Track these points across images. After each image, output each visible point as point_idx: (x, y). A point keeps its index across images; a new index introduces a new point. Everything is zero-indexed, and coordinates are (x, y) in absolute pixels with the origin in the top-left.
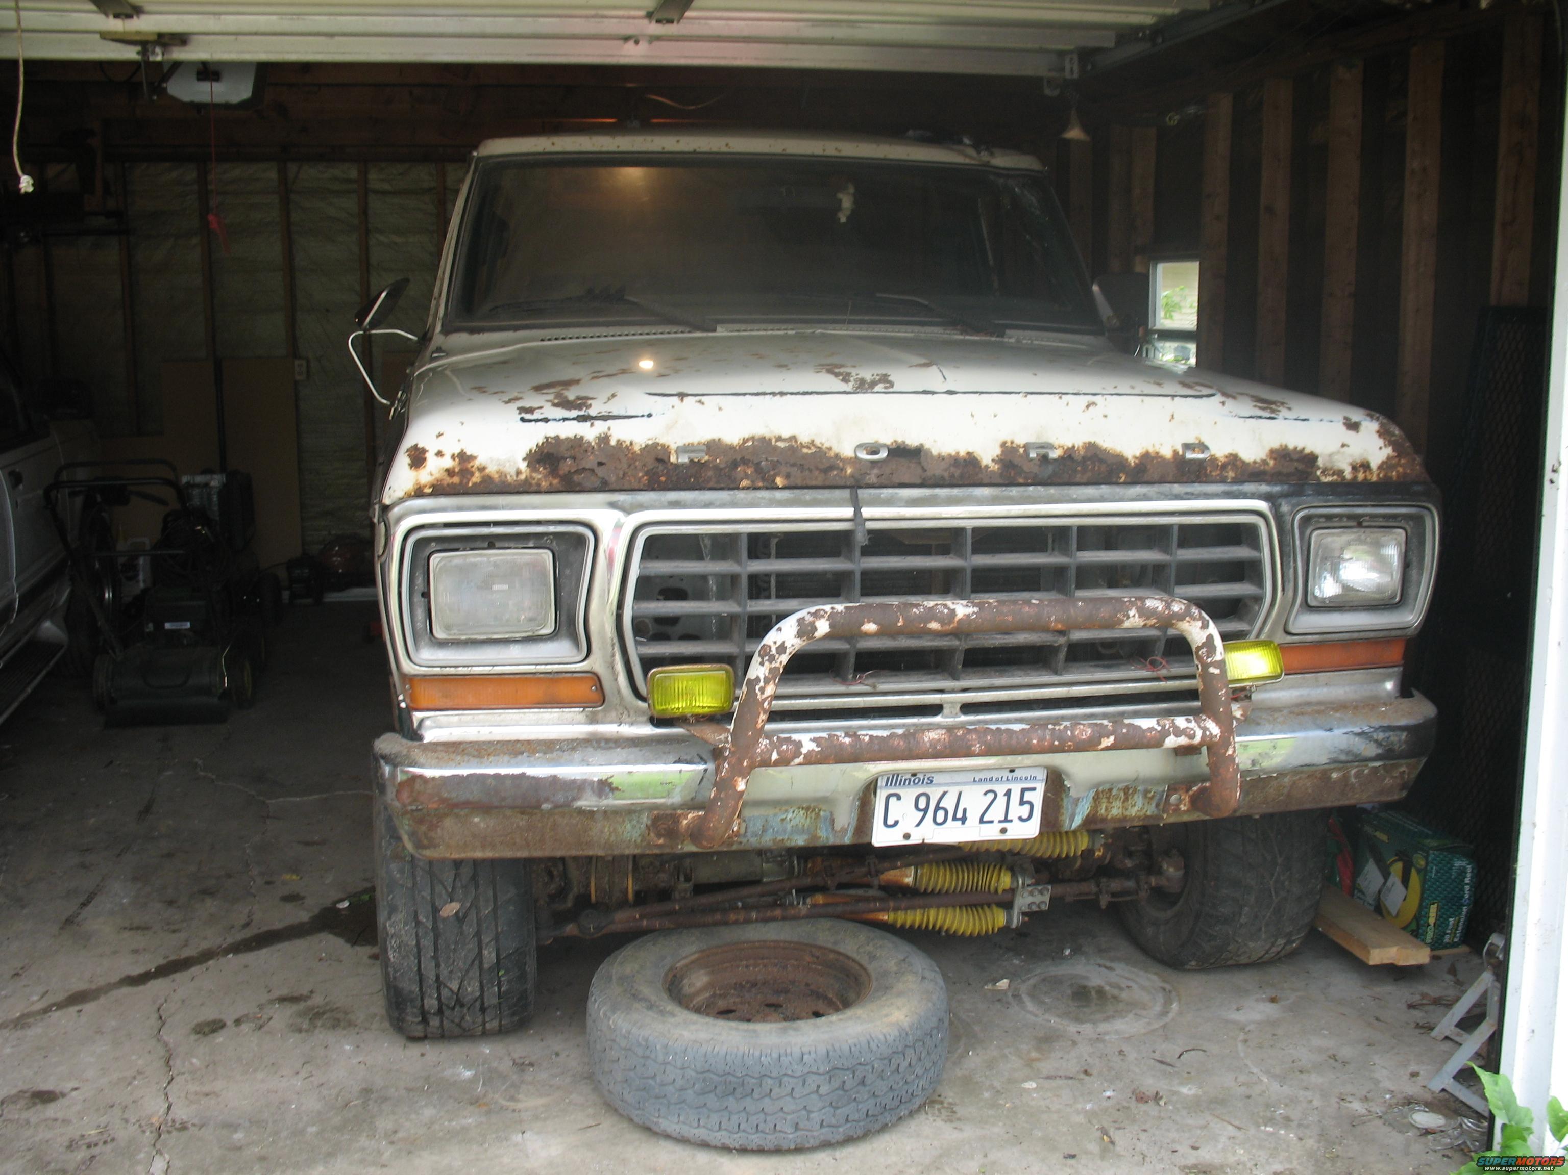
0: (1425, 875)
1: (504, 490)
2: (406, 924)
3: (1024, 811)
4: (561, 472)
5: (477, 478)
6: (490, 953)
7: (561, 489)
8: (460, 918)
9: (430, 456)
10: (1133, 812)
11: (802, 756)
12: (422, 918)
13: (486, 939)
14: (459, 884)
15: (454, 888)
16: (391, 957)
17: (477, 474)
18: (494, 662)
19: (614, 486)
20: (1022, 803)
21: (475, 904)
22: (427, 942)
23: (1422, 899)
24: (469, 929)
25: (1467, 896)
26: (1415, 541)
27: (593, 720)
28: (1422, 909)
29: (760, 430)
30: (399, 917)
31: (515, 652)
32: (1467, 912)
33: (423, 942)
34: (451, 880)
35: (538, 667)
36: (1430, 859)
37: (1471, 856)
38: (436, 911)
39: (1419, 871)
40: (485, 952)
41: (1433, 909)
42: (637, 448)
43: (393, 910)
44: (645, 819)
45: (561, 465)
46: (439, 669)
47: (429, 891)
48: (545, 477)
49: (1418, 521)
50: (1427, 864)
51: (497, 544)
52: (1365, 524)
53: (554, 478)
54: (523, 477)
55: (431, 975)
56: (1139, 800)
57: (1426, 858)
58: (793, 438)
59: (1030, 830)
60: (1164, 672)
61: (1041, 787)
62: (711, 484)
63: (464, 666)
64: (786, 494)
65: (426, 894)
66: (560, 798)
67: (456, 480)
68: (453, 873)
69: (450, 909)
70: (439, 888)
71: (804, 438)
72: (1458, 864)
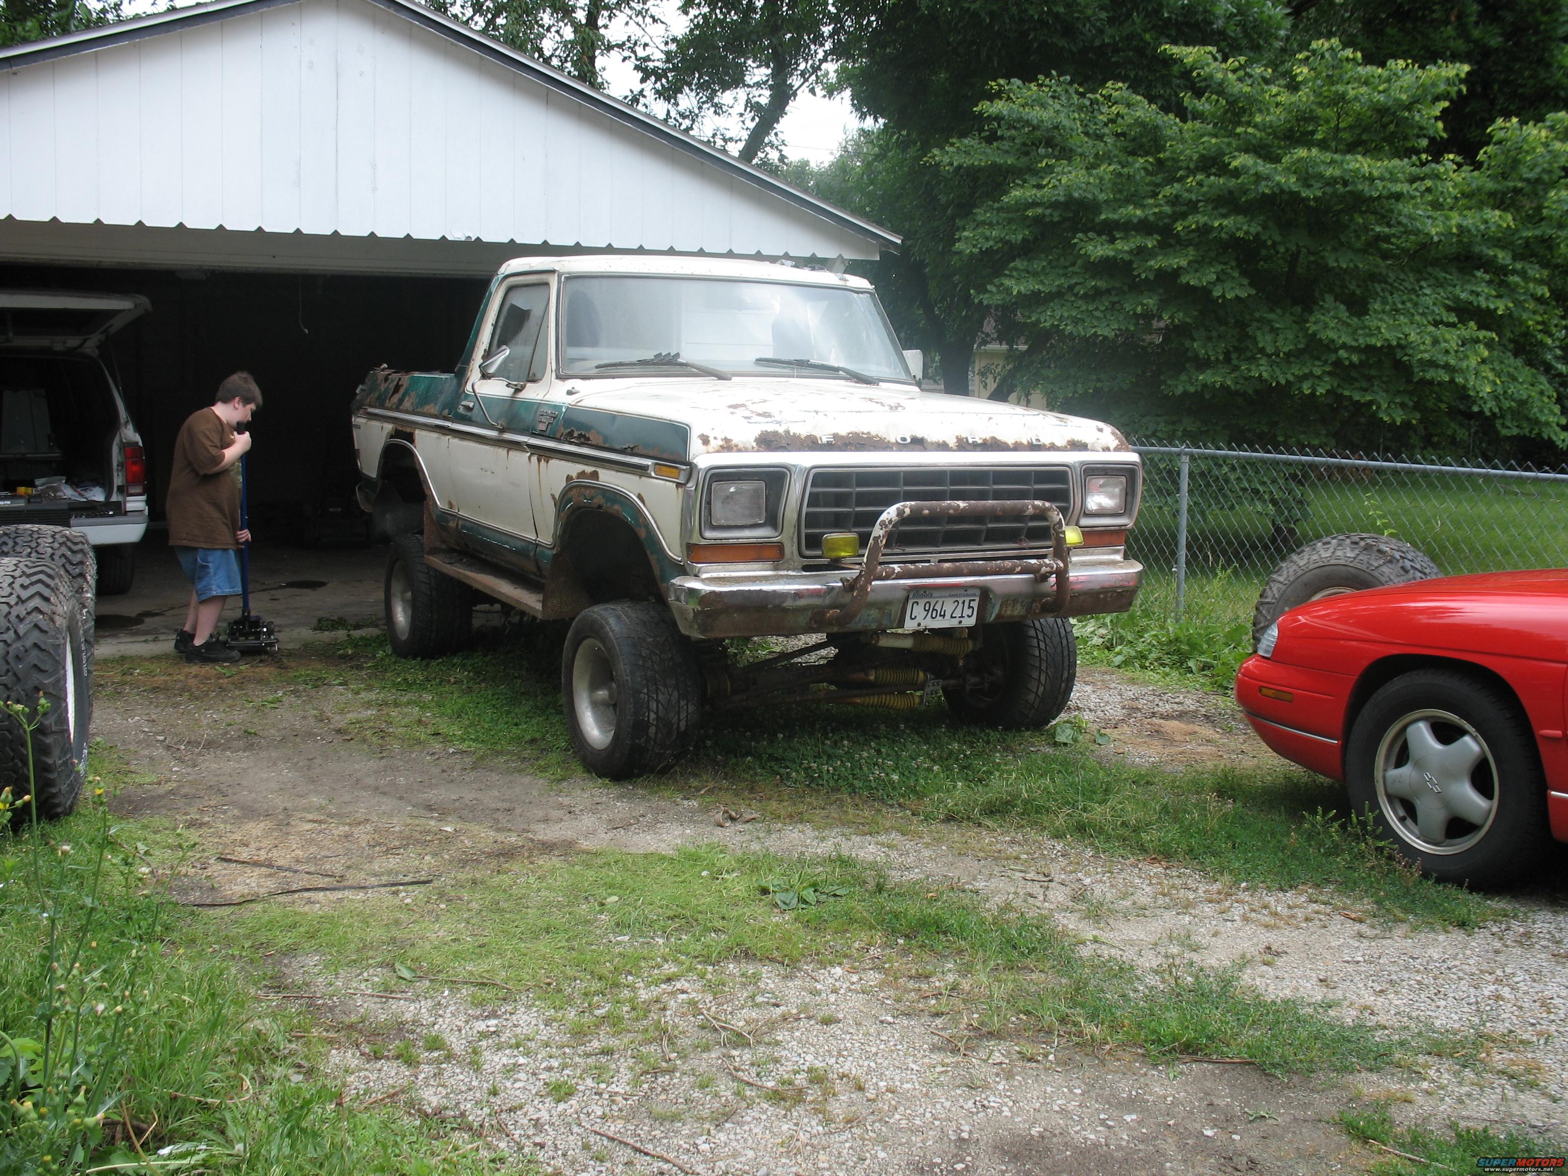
3: (969, 612)
4: (772, 448)
9: (711, 439)
10: (1016, 613)
11: (895, 574)
17: (734, 448)
18: (738, 537)
20: (969, 607)
26: (1129, 491)
27: (775, 569)
29: (854, 429)
31: (747, 533)
35: (758, 540)
42: (802, 437)
44: (809, 614)
45: (771, 444)
46: (713, 541)
48: (765, 449)
49: (1132, 472)
51: (742, 478)
52: (1109, 473)
54: (755, 449)
56: (1019, 607)
58: (869, 433)
59: (971, 622)
60: (1025, 545)
61: (977, 599)
63: (725, 539)
66: (777, 602)
67: (725, 450)
71: (873, 433)
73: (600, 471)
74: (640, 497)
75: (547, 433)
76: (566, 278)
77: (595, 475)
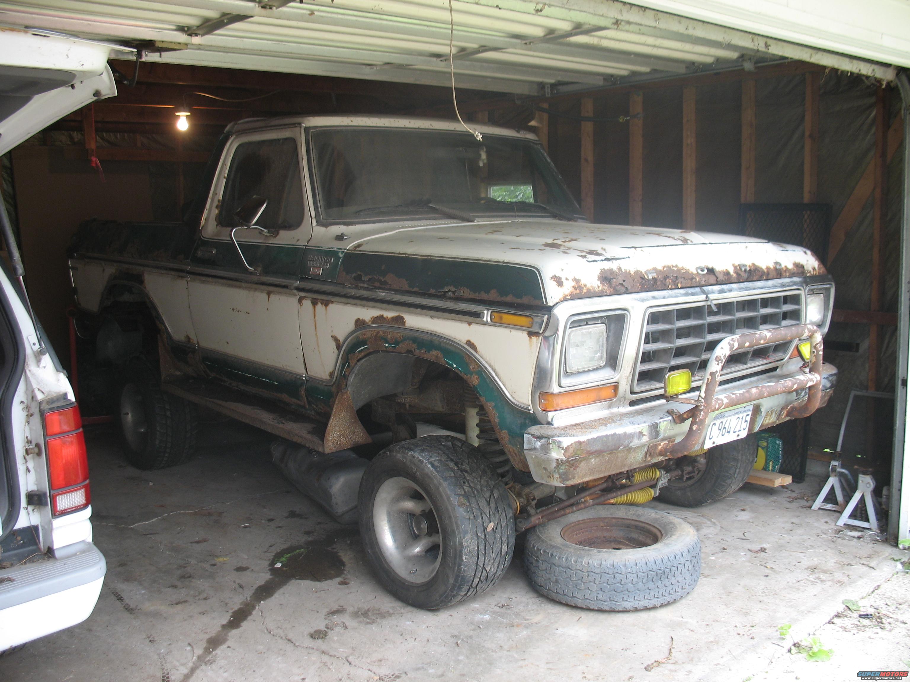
0: (767, 450)
1: (594, 296)
2: (473, 539)
3: (745, 426)
4: (613, 286)
5: (585, 290)
6: (505, 547)
7: (614, 293)
8: (494, 530)
9: (564, 281)
10: (771, 421)
11: (724, 405)
12: (479, 534)
13: (504, 539)
14: (491, 513)
15: (490, 515)
16: (464, 559)
17: (584, 288)
18: (587, 382)
19: (630, 291)
20: (745, 421)
21: (499, 523)
22: (482, 547)
23: (766, 460)
24: (498, 536)
25: (780, 456)
28: (767, 463)
30: (469, 536)
31: (592, 376)
32: (781, 463)
33: (480, 547)
34: (488, 512)
35: (601, 382)
36: (769, 441)
37: (780, 438)
38: (485, 529)
39: (763, 448)
40: (503, 546)
41: (771, 463)
42: (632, 273)
43: (466, 532)
44: (646, 449)
45: (612, 282)
46: (568, 388)
47: (481, 519)
48: (608, 287)
49: (828, 290)
50: (768, 444)
51: (589, 323)
52: (815, 293)
53: (611, 288)
54: (600, 288)
55: (481, 564)
56: (773, 415)
57: (767, 442)
59: (745, 434)
60: (773, 359)
61: (751, 414)
62: (660, 288)
63: (577, 385)
64: (682, 291)
65: (480, 520)
67: (578, 291)
68: (488, 507)
69: (491, 526)
70: (484, 516)
72: (778, 442)
73: (406, 316)
74: (470, 344)
75: (323, 278)
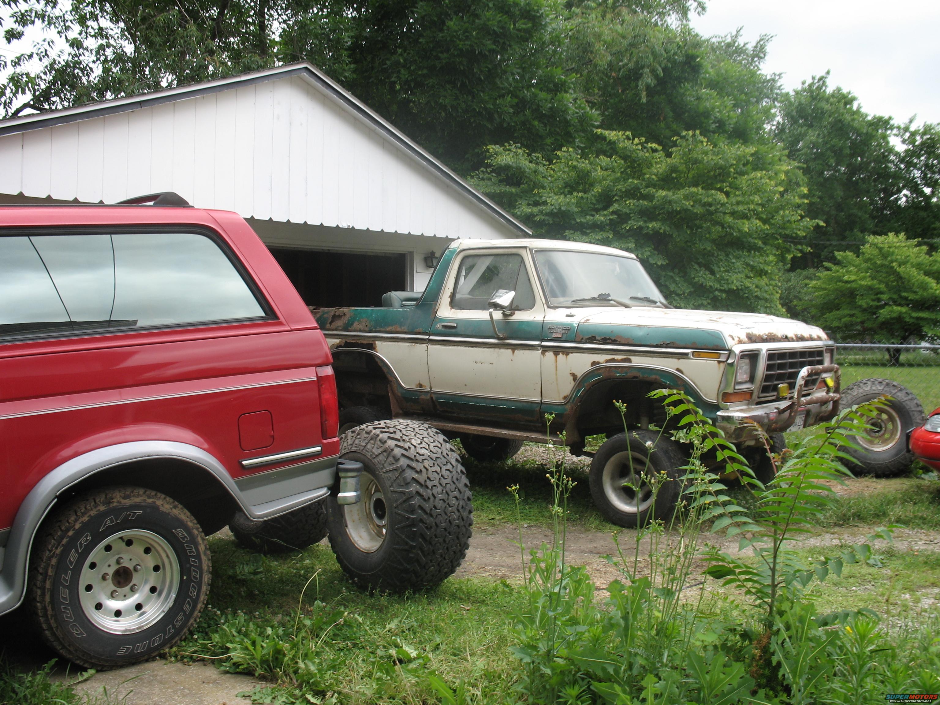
4: (752, 341)
9: (734, 337)
18: (743, 388)
27: (748, 405)
31: (745, 386)
42: (758, 335)
46: (736, 390)
54: (748, 342)
63: (739, 390)
73: (632, 358)
74: (678, 370)
75: (563, 339)
76: (536, 251)
77: (629, 361)
